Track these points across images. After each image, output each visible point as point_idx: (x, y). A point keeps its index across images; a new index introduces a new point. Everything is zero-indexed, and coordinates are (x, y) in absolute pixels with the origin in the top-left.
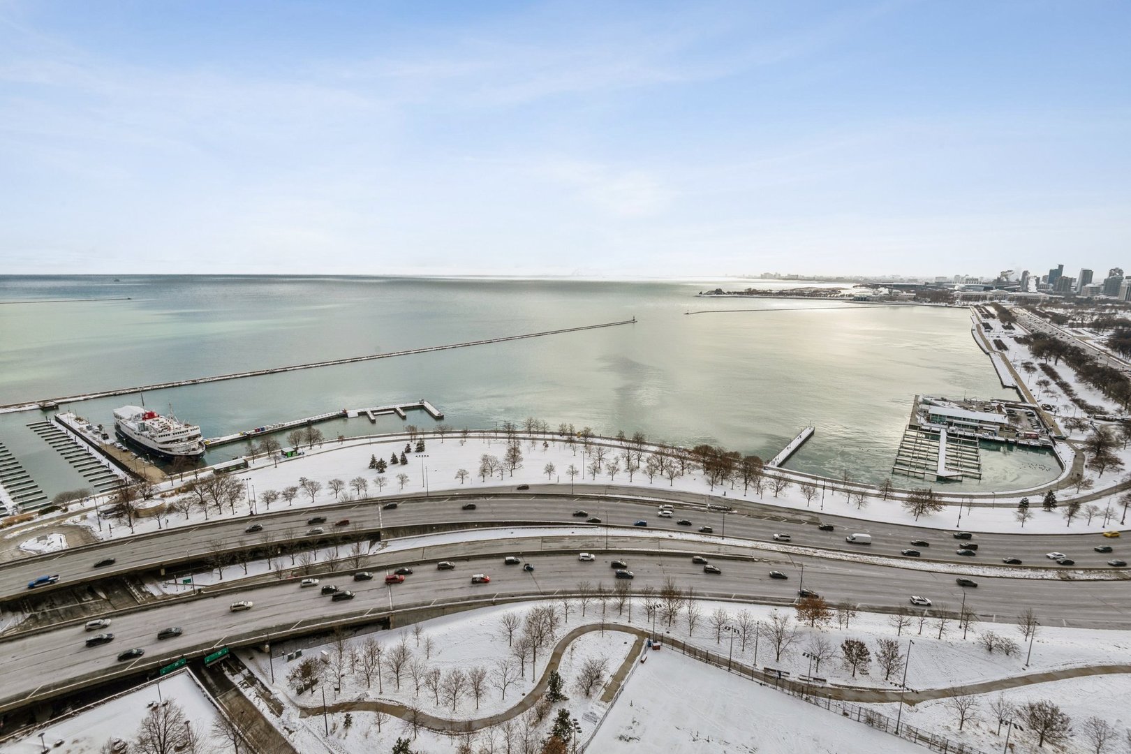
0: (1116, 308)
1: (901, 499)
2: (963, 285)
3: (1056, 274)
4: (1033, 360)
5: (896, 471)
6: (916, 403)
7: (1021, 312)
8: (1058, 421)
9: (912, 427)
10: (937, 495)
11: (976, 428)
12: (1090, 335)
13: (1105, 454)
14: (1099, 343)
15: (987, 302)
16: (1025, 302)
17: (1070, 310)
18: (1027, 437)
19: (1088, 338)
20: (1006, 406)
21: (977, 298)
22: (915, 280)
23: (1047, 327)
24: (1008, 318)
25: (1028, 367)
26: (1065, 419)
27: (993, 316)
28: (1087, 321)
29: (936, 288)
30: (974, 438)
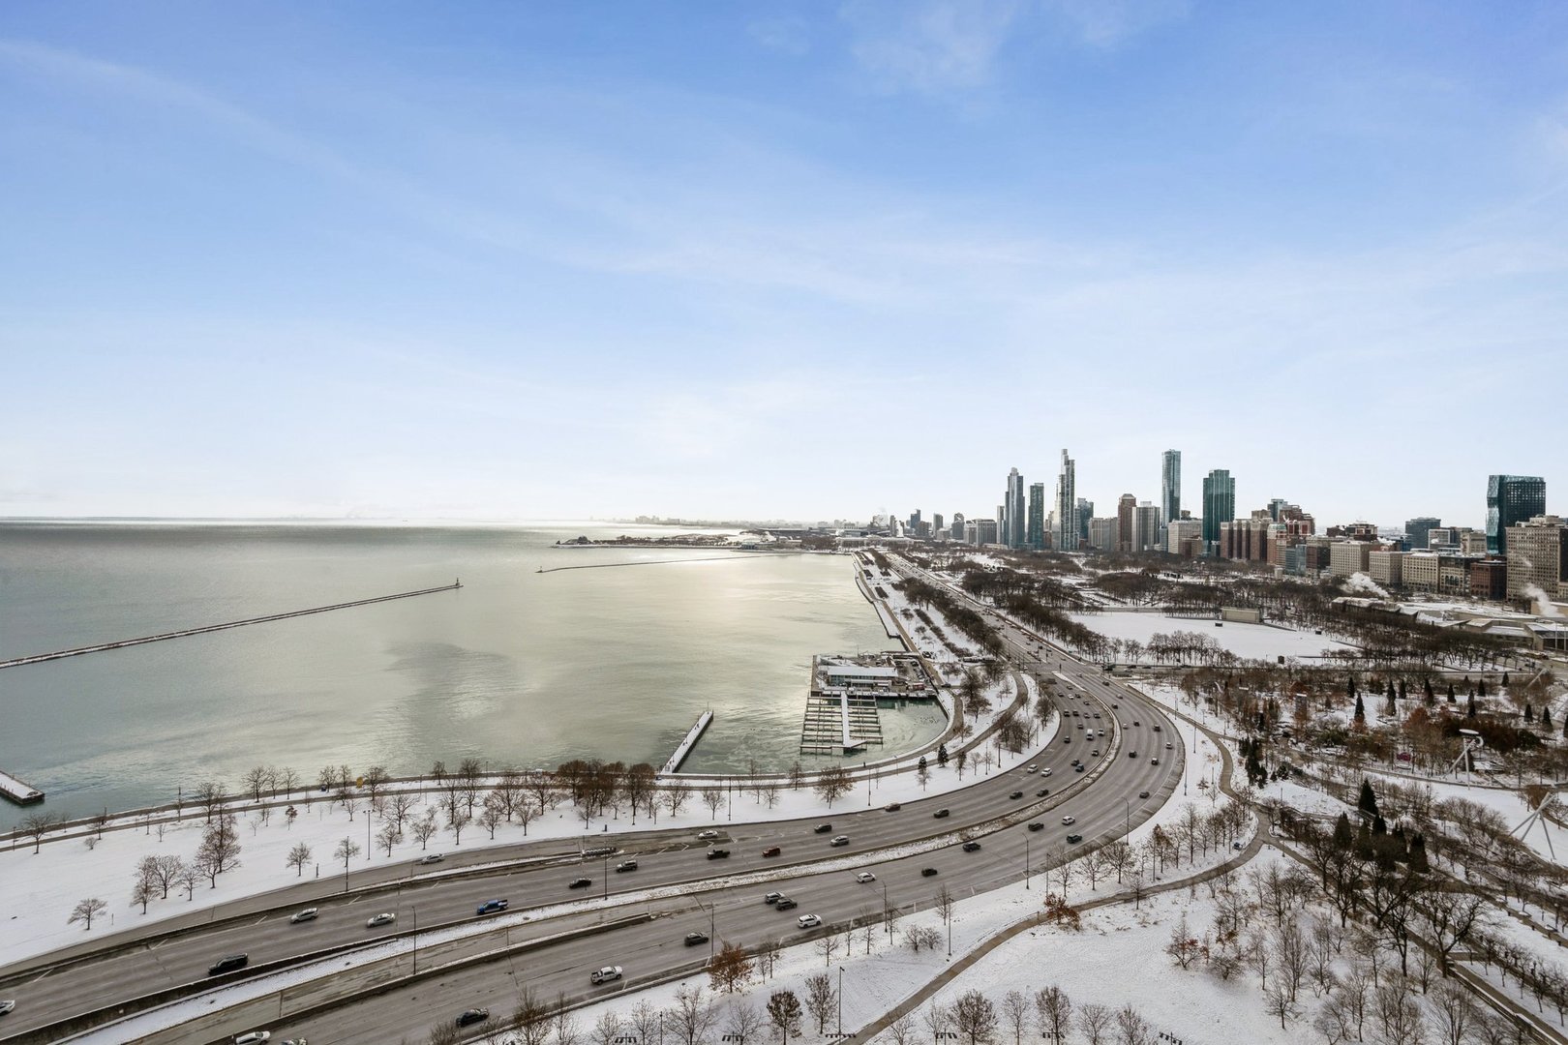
0: (964, 551)
1: (812, 784)
2: (843, 531)
3: (916, 518)
4: (909, 607)
5: (804, 750)
6: (815, 665)
7: (895, 558)
8: (936, 667)
9: (814, 694)
10: (846, 771)
11: (871, 686)
12: (949, 578)
13: (977, 696)
14: (957, 585)
15: (865, 548)
16: (896, 547)
17: (931, 554)
18: (916, 689)
19: (948, 581)
20: (895, 657)
21: (857, 544)
22: (800, 526)
23: (914, 572)
24: (883, 563)
25: (906, 614)
26: (942, 665)
27: (871, 562)
28: (945, 564)
29: (820, 533)
30: (871, 697)
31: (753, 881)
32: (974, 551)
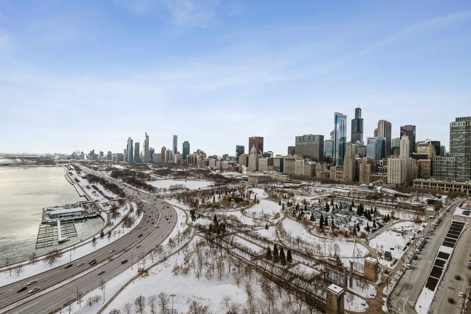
0: (111, 164)
1: (42, 260)
2: (59, 157)
3: (92, 153)
4: (89, 185)
5: (37, 247)
6: (44, 212)
7: (83, 167)
8: (100, 205)
9: (43, 223)
10: (59, 250)
11: (72, 216)
12: (106, 173)
13: (116, 212)
14: (109, 176)
15: (69, 164)
16: (83, 163)
17: (99, 165)
18: (91, 213)
19: (105, 175)
20: (82, 204)
21: (65, 162)
22: (36, 155)
23: (91, 171)
24: (78, 170)
25: (88, 187)
26: (103, 204)
27: (72, 169)
28: (104, 169)
29: (47, 158)
30: (72, 220)
31: (7, 310)
32: (116, 164)
